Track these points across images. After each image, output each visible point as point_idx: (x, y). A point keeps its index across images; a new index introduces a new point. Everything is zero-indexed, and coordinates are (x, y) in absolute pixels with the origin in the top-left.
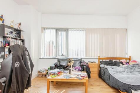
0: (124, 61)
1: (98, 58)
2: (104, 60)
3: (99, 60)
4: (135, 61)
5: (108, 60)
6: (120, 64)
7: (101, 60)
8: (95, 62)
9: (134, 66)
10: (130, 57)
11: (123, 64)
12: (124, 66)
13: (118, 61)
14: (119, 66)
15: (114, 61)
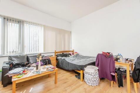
0: (71, 53)
1: (54, 52)
2: (59, 54)
3: (55, 54)
4: (76, 53)
5: (61, 53)
6: (69, 55)
7: (57, 54)
8: (53, 56)
9: (77, 55)
10: (73, 50)
11: (71, 55)
12: (72, 56)
13: (67, 53)
14: (69, 56)
15: (65, 53)
